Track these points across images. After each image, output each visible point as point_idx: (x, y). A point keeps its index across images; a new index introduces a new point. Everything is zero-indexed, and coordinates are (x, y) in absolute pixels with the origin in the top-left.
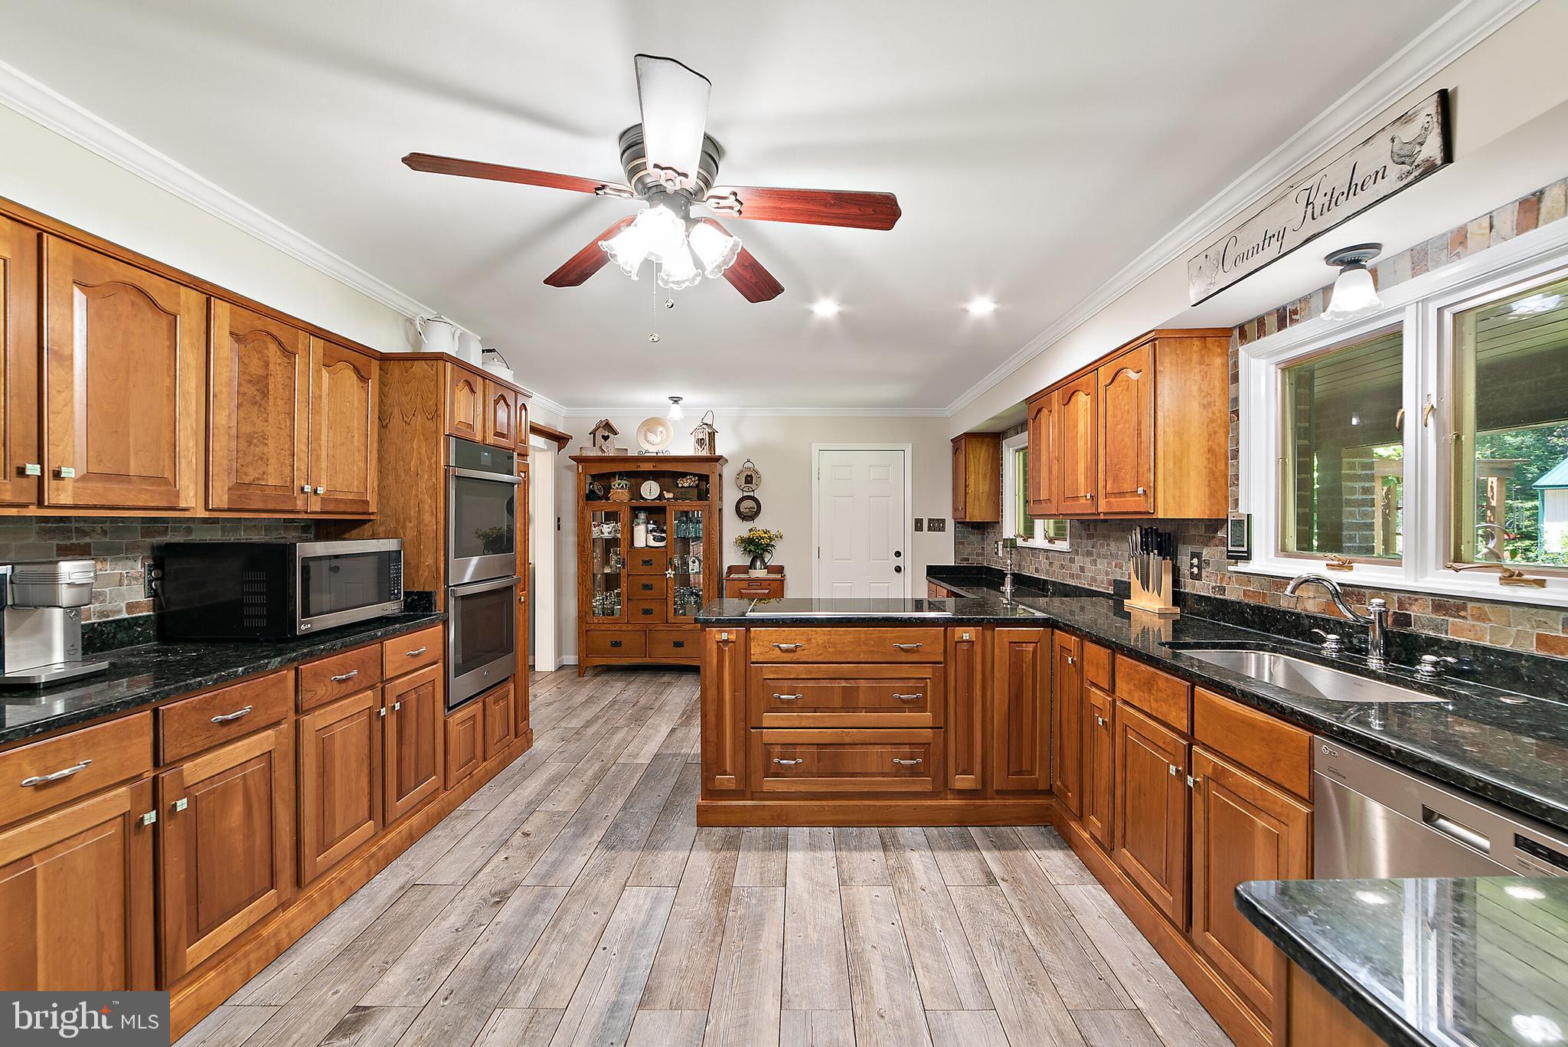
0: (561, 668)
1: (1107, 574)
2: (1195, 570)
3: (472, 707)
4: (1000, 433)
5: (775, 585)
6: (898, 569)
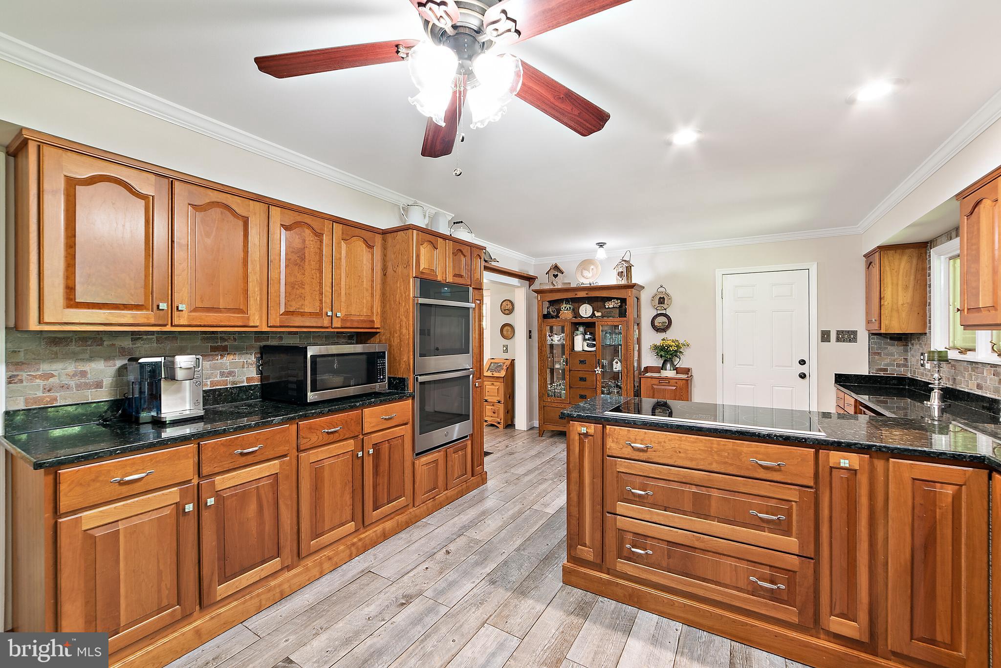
0: (532, 428)
3: (435, 455)
4: (927, 243)
5: (681, 383)
6: (803, 376)
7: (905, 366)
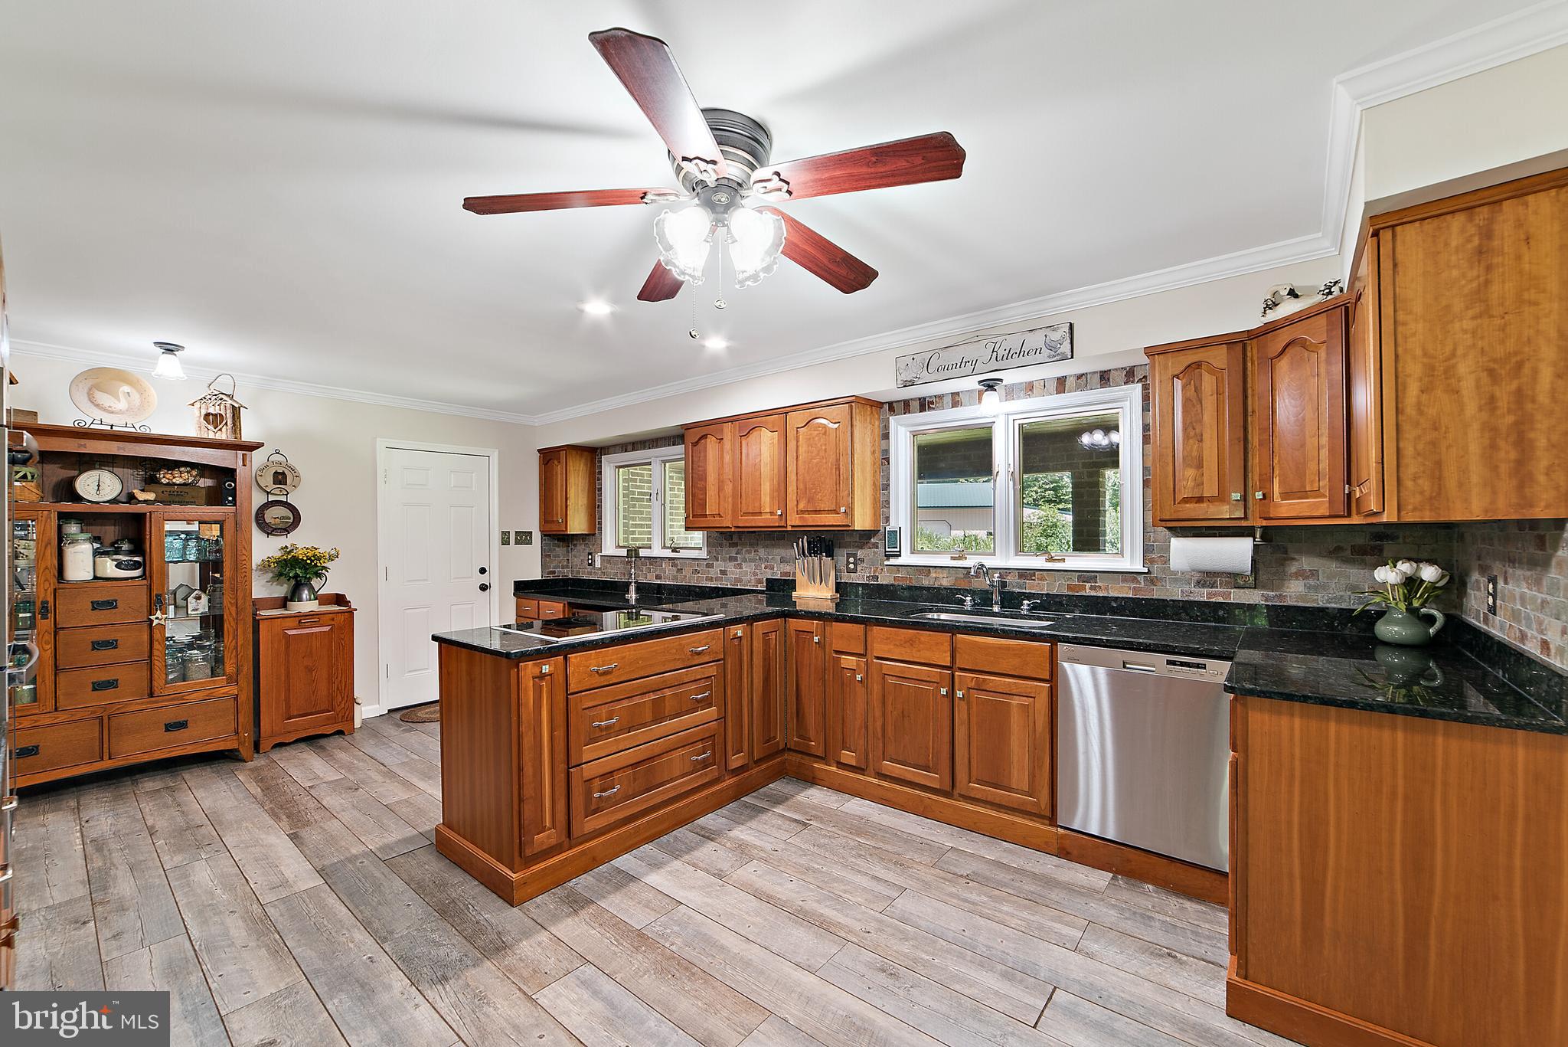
1: (755, 574)
2: (852, 566)
4: (597, 449)
5: (341, 618)
6: (483, 588)
7: (567, 567)
